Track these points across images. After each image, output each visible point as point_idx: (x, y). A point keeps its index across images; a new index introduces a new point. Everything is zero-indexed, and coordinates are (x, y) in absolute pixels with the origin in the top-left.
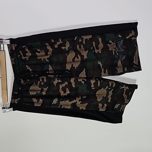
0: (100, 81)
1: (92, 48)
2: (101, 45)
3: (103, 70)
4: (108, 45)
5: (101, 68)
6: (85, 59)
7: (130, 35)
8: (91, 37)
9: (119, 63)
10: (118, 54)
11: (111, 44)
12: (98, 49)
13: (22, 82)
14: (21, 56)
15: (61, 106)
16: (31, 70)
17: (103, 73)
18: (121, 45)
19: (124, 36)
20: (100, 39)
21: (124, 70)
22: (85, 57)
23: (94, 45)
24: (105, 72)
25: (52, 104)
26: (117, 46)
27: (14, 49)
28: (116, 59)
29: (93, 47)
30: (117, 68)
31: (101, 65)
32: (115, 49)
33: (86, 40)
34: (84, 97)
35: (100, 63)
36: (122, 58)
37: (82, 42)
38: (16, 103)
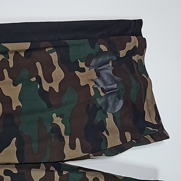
0: (60, 174)
1: (34, 79)
2: (58, 74)
3: (67, 139)
4: (77, 73)
5: (63, 135)
6: (14, 109)
7: (129, 46)
8: (27, 45)
9: (110, 121)
10: (102, 94)
11: (83, 70)
12: (50, 80)
17: (67, 150)
18: (108, 74)
19: (114, 50)
20: (54, 56)
21: (123, 138)
22: (16, 103)
23: (40, 73)
24: (73, 146)
26: (98, 75)
28: (101, 108)
29: (38, 78)
30: (105, 133)
31: (62, 127)
32: (96, 83)
33: (17, 53)
35: (58, 121)
36: (114, 107)
37: (5, 61)
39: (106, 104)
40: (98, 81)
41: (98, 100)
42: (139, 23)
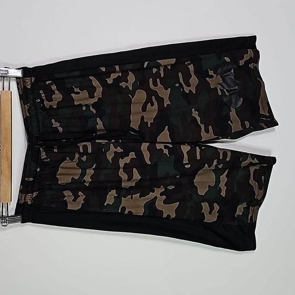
0: (200, 148)
1: (177, 85)
2: (194, 80)
3: (203, 126)
4: (207, 79)
5: (199, 124)
6: (166, 106)
7: (246, 57)
8: (173, 61)
9: (233, 114)
10: (227, 94)
11: (212, 77)
12: (189, 85)
13: (43, 155)
14: (42, 101)
15: (124, 208)
16: (61, 129)
17: (203, 133)
18: (231, 79)
19: (235, 60)
20: (191, 67)
21: (243, 125)
22: (167, 102)
23: (181, 80)
24: (207, 131)
25: (105, 204)
26: (224, 80)
27: (29, 87)
28: (226, 104)
29: (180, 84)
30: (229, 122)
31: (198, 119)
32: (222, 86)
33: (165, 66)
34: (171, 187)
35: (195, 114)
36: (236, 104)
37: (158, 73)
38: (29, 203)
39: (230, 101)
40: (224, 84)
41: (224, 98)
42: (254, 38)
